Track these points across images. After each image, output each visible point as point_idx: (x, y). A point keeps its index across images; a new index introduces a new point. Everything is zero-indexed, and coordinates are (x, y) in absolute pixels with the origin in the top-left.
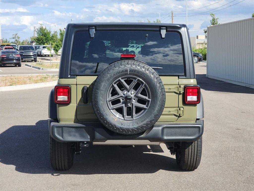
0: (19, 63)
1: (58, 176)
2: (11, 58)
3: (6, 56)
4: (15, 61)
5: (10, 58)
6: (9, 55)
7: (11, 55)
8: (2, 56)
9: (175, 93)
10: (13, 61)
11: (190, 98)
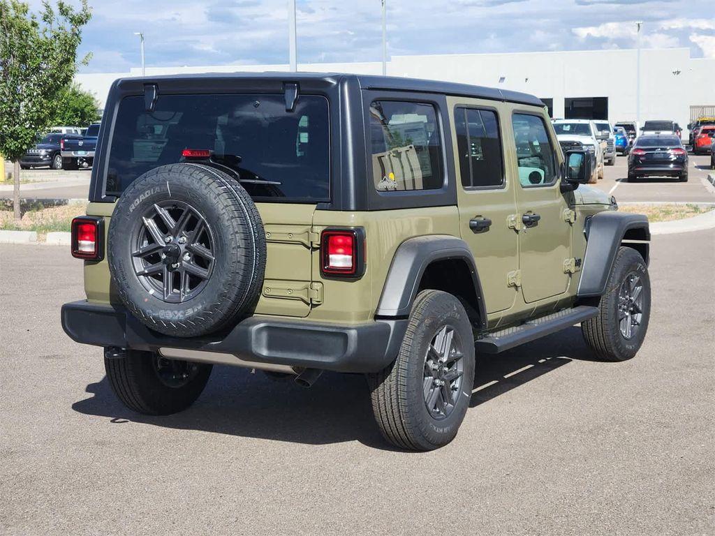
0: (680, 171)
1: (126, 423)
2: (659, 157)
3: (644, 153)
4: (672, 166)
5: (655, 159)
6: (654, 149)
7: (659, 151)
8: (636, 153)
9: (303, 244)
10: (667, 167)
11: (340, 260)
